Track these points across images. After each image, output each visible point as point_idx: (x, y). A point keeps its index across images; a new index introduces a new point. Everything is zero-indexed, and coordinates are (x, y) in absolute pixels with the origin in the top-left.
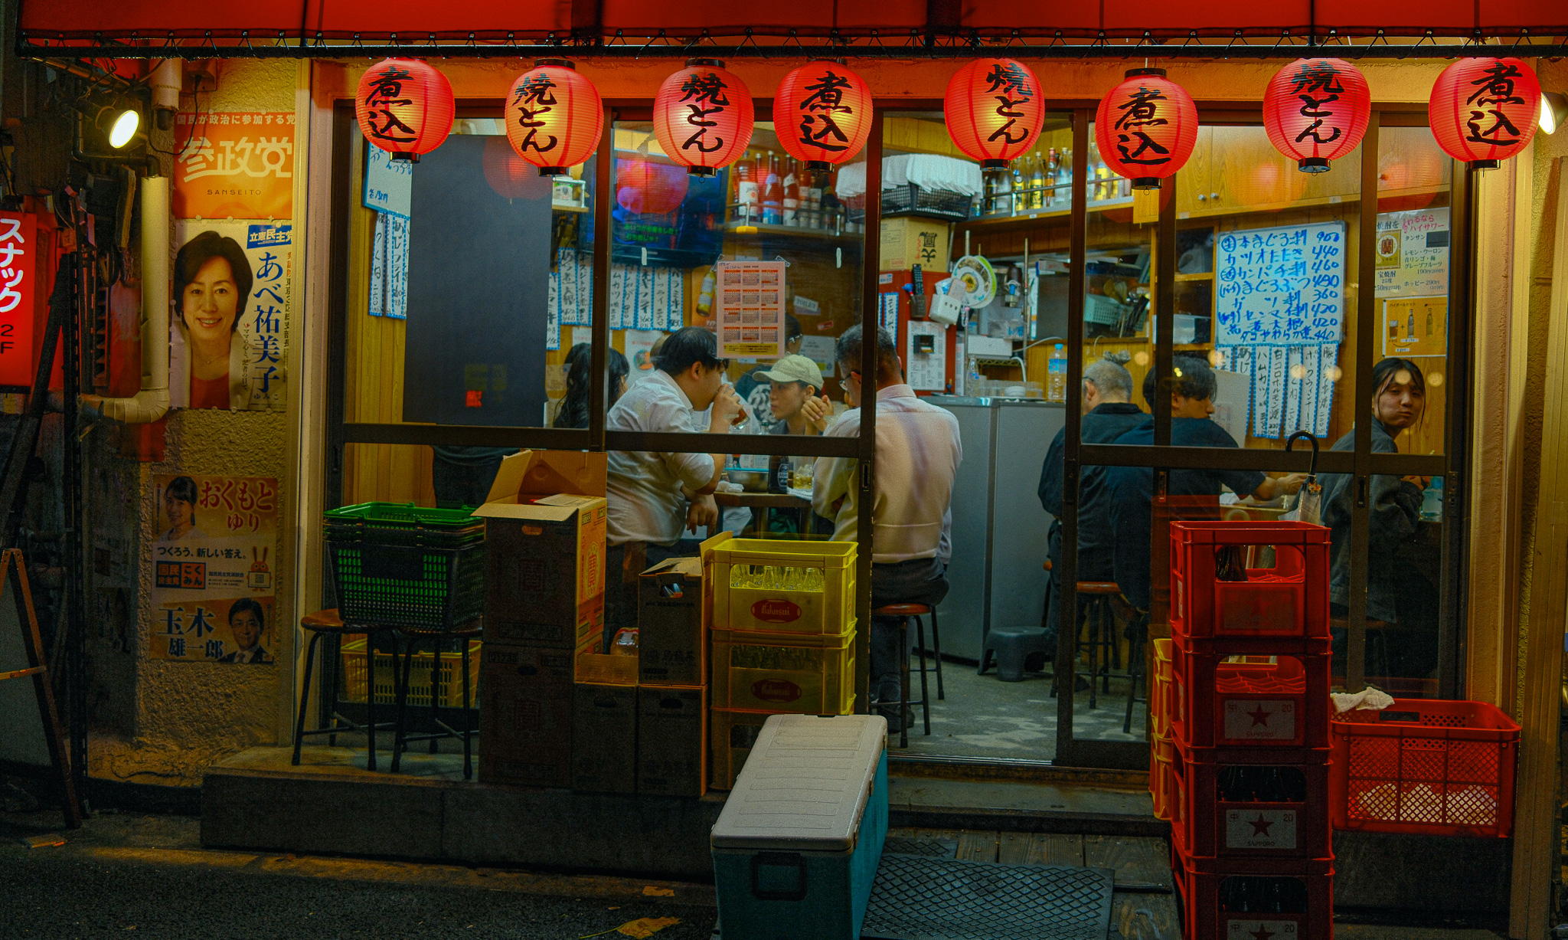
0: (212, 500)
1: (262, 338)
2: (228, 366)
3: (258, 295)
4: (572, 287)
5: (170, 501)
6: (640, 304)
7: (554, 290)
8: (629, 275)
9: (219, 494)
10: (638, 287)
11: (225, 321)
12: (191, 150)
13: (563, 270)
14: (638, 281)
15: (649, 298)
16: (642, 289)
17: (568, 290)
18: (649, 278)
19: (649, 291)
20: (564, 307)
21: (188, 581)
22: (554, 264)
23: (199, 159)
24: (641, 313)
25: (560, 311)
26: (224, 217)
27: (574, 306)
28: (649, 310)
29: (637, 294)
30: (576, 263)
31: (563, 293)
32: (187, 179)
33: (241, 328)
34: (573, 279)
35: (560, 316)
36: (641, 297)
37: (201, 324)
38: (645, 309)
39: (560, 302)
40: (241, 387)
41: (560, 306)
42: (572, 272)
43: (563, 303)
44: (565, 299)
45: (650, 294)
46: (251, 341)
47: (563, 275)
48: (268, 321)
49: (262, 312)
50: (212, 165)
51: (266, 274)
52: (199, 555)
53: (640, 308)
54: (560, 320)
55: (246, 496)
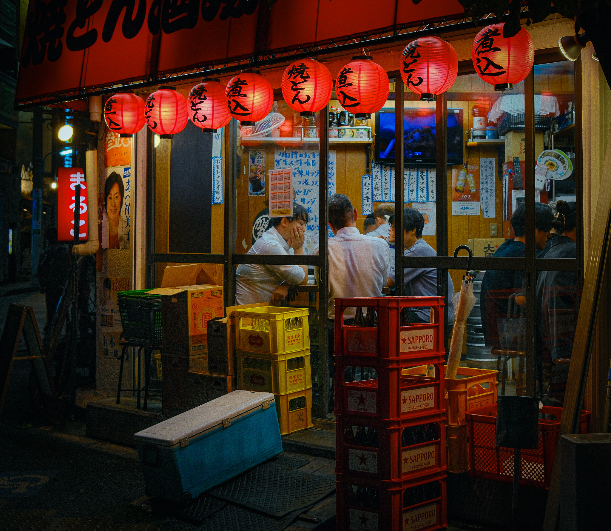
0: (115, 289)
1: (127, 217)
2: (117, 230)
3: (126, 198)
4: (379, 182)
5: (104, 289)
6: (419, 188)
7: (369, 184)
8: (412, 173)
9: (117, 285)
10: (418, 179)
11: (117, 210)
12: (109, 138)
13: (374, 174)
14: (418, 176)
15: (425, 185)
16: (420, 180)
17: (377, 184)
18: (424, 174)
19: (425, 181)
20: (375, 193)
21: (109, 323)
22: (368, 172)
23: (111, 141)
24: (420, 193)
25: (373, 195)
26: (117, 166)
27: (380, 192)
28: (425, 191)
29: (418, 183)
30: (381, 169)
31: (374, 186)
32: (108, 150)
33: (121, 213)
34: (380, 178)
35: (373, 198)
36: (420, 185)
37: (111, 212)
38: (422, 191)
39: (372, 190)
40: (122, 238)
41: (372, 192)
42: (379, 174)
43: (374, 191)
44: (375, 189)
45: (425, 183)
46: (124, 219)
47: (374, 176)
48: (128, 209)
49: (127, 205)
50: (114, 144)
51: (128, 189)
52: (112, 312)
53: (419, 191)
54: (373, 200)
55: (124, 287)
